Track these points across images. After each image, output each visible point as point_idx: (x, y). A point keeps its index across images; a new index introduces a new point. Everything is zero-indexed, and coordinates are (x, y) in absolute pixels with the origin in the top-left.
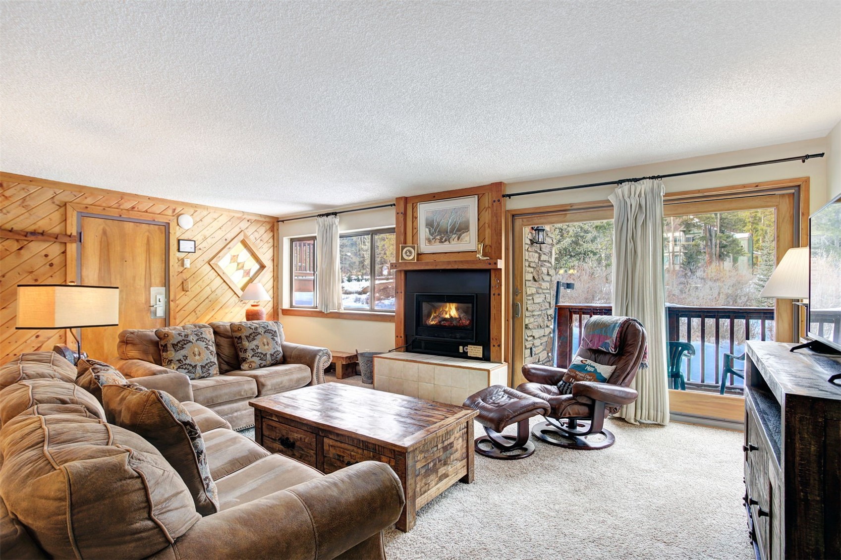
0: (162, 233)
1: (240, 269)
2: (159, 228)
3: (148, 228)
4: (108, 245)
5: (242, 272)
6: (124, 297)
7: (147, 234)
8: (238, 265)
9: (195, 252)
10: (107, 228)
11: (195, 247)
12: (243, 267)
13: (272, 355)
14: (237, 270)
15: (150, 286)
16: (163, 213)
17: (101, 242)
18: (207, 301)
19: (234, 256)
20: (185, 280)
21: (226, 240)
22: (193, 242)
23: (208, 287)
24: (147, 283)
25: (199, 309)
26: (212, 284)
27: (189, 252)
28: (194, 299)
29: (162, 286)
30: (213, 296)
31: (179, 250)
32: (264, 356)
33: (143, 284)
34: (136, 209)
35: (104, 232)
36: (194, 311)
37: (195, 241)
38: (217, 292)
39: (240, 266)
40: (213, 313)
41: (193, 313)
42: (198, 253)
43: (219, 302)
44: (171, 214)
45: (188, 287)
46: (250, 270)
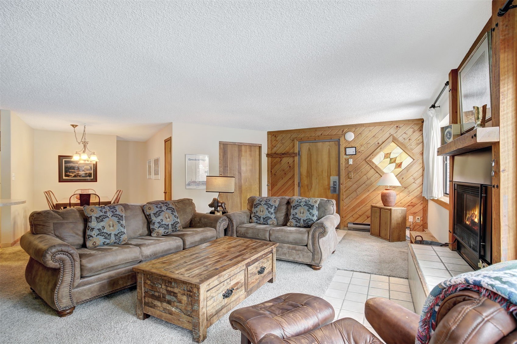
0: (336, 145)
1: (392, 163)
2: (335, 143)
3: (329, 144)
4: (311, 155)
5: (394, 164)
6: (318, 181)
7: (329, 147)
8: (390, 160)
9: (356, 154)
10: (311, 148)
11: (356, 152)
12: (395, 161)
13: (304, 221)
14: (390, 163)
15: (330, 176)
16: (337, 134)
17: (308, 154)
18: (364, 185)
19: (387, 154)
20: (350, 172)
21: (378, 143)
22: (355, 148)
23: (365, 176)
24: (329, 174)
25: (359, 190)
26: (368, 174)
27: (352, 155)
28: (356, 184)
29: (337, 176)
30: (368, 182)
31: (346, 154)
32: (299, 220)
33: (326, 175)
34: (323, 135)
35: (309, 149)
36: (356, 191)
37: (355, 147)
38: (371, 179)
39: (392, 161)
40: (368, 193)
41: (355, 192)
42: (358, 155)
43: (373, 186)
44: (341, 134)
45: (351, 176)
46: (401, 163)
